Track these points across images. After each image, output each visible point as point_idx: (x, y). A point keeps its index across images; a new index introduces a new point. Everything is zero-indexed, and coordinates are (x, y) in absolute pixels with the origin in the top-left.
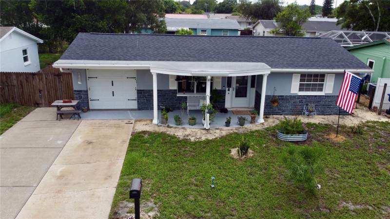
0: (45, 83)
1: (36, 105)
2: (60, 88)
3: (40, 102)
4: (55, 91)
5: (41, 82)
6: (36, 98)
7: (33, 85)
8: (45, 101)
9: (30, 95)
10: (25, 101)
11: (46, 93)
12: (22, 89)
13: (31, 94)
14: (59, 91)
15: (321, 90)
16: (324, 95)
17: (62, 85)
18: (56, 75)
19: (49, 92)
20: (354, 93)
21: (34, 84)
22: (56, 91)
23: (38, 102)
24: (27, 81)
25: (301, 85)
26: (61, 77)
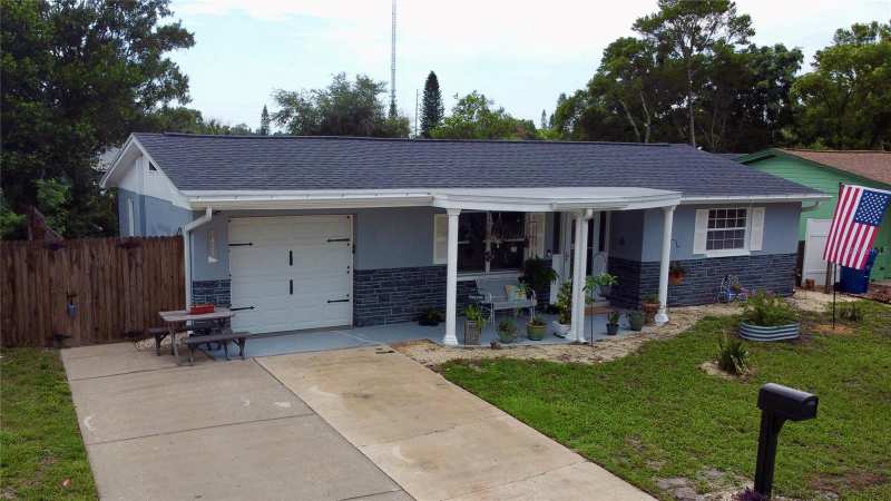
0: (87, 272)
1: (55, 343)
2: (133, 283)
3: (69, 332)
4: (114, 293)
5: (75, 267)
6: (55, 319)
7: (51, 281)
8: (83, 328)
9: (36, 313)
10: (17, 333)
11: (88, 301)
12: (14, 293)
13: (41, 308)
14: (127, 293)
15: (740, 244)
16: (748, 254)
17: (140, 275)
18: (122, 246)
19: (97, 298)
20: (869, 224)
21: (53, 274)
22: (120, 292)
23: (60, 333)
24: (31, 268)
25: (710, 234)
26: (139, 250)
